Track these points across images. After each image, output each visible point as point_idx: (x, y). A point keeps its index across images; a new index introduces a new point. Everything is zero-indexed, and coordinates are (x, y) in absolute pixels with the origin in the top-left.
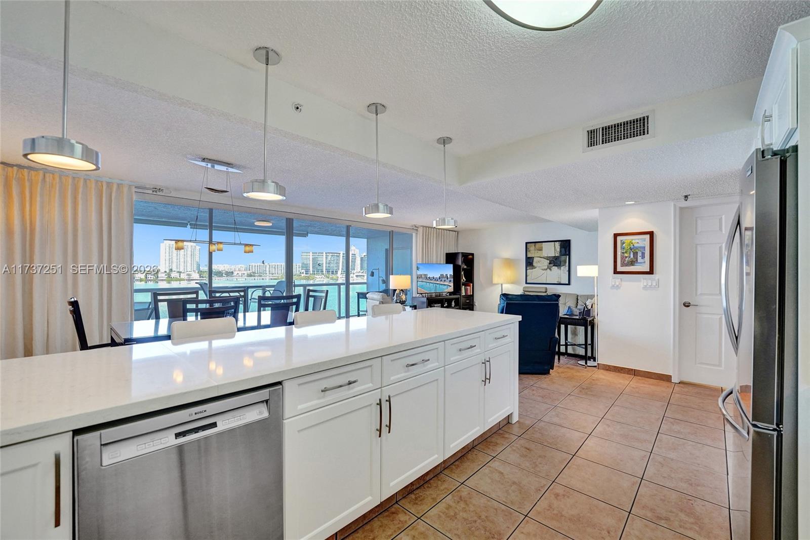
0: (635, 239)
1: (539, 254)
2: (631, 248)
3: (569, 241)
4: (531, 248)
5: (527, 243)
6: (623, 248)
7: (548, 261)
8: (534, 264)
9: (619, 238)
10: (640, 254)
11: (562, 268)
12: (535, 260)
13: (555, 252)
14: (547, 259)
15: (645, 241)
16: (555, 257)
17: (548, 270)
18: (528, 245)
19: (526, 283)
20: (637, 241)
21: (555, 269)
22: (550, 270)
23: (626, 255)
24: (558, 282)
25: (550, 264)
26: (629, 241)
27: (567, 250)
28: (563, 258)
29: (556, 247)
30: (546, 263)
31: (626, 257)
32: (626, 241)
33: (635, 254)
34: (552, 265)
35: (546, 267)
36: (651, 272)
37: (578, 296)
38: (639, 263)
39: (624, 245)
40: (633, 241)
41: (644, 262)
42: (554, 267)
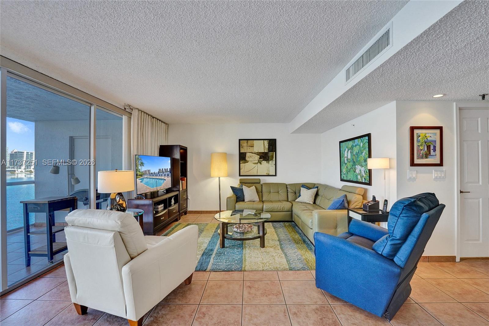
0: (428, 133)
1: (251, 150)
2: (425, 141)
3: (275, 140)
4: (244, 145)
5: (240, 140)
6: (418, 141)
7: (259, 156)
8: (247, 159)
9: (416, 131)
10: (432, 147)
11: (270, 162)
12: (248, 155)
13: (264, 149)
14: (258, 155)
15: (436, 135)
16: (264, 153)
17: (259, 164)
18: (241, 142)
19: (240, 175)
20: (430, 135)
21: (264, 163)
22: (261, 163)
23: (421, 148)
24: (266, 174)
25: (260, 158)
26: (423, 135)
27: (274, 147)
28: (270, 154)
29: (265, 145)
30: (257, 157)
31: (421, 150)
32: (421, 135)
33: (429, 147)
34: (262, 160)
35: (257, 161)
36: (441, 164)
37: (286, 185)
38: (432, 156)
39: (419, 138)
40: (427, 135)
41: (436, 155)
42: (263, 161)
